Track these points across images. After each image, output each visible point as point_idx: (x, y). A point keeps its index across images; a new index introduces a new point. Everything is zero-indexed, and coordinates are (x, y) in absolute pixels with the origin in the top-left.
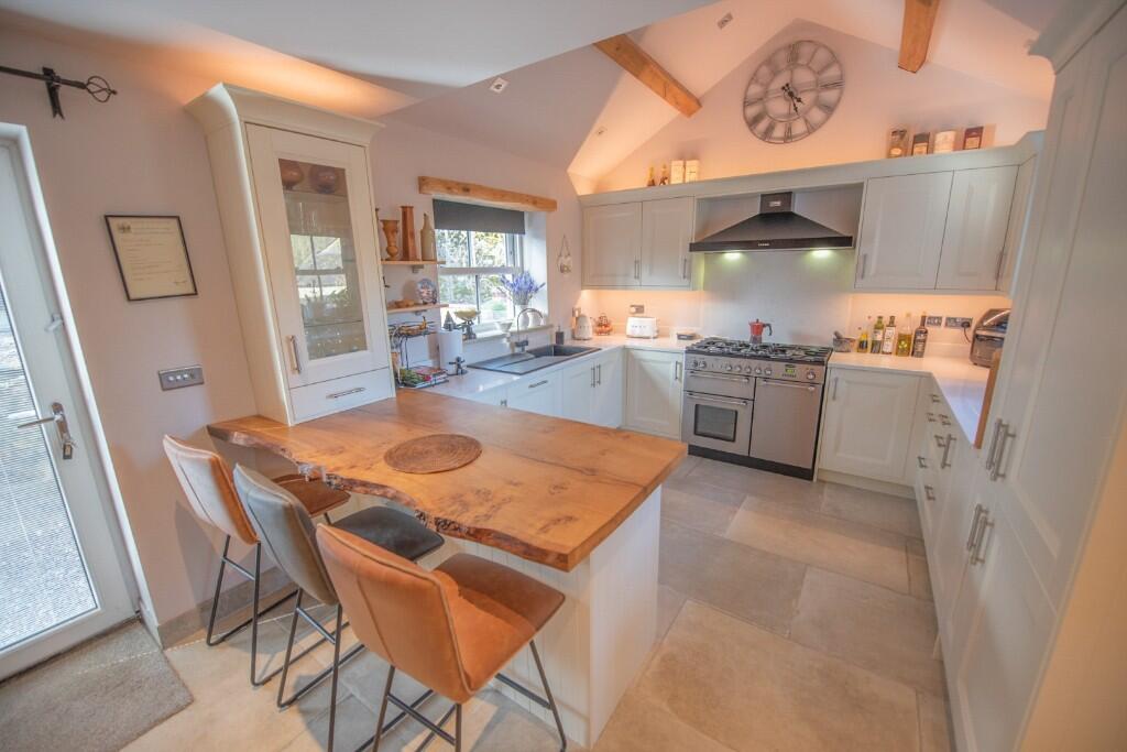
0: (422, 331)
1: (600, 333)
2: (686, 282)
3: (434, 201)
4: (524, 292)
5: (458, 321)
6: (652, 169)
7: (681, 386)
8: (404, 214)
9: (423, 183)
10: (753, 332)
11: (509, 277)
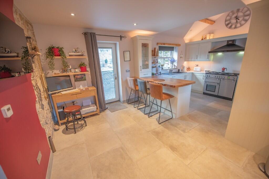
0: (155, 67)
1: (188, 70)
2: (208, 59)
3: (159, 46)
4: (173, 61)
5: (161, 66)
6: (203, 36)
7: (204, 80)
8: (155, 49)
9: (157, 44)
10: (222, 70)
11: (170, 59)
